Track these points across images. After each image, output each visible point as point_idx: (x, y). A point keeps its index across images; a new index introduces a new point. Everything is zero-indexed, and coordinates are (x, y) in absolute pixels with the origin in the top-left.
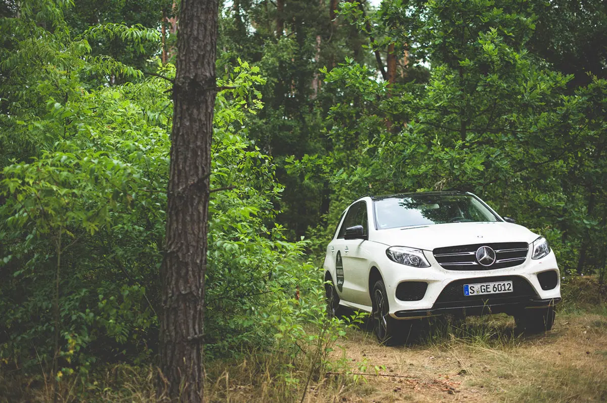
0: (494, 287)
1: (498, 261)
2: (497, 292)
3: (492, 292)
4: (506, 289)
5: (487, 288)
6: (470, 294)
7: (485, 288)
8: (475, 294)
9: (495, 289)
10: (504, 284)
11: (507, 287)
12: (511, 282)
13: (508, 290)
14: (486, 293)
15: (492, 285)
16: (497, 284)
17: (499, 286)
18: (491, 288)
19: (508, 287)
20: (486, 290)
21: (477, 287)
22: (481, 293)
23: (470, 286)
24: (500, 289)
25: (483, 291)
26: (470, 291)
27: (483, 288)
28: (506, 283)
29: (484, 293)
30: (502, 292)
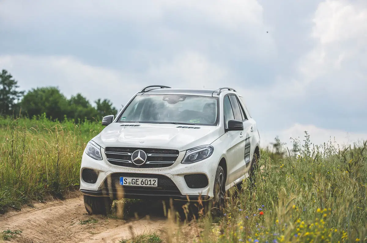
0: (142, 181)
1: (148, 163)
2: (144, 185)
3: (140, 185)
4: (152, 184)
5: (136, 181)
6: (124, 184)
7: (135, 181)
8: (127, 184)
9: (142, 183)
10: (150, 180)
11: (152, 183)
12: (156, 180)
13: (153, 185)
14: (135, 185)
15: (140, 179)
16: (144, 179)
17: (146, 181)
18: (140, 182)
19: (154, 183)
20: (136, 183)
21: (129, 180)
22: (131, 185)
23: (124, 178)
24: (146, 183)
25: (133, 183)
26: (124, 182)
27: (133, 181)
28: (152, 179)
29: (134, 185)
30: (148, 185)
